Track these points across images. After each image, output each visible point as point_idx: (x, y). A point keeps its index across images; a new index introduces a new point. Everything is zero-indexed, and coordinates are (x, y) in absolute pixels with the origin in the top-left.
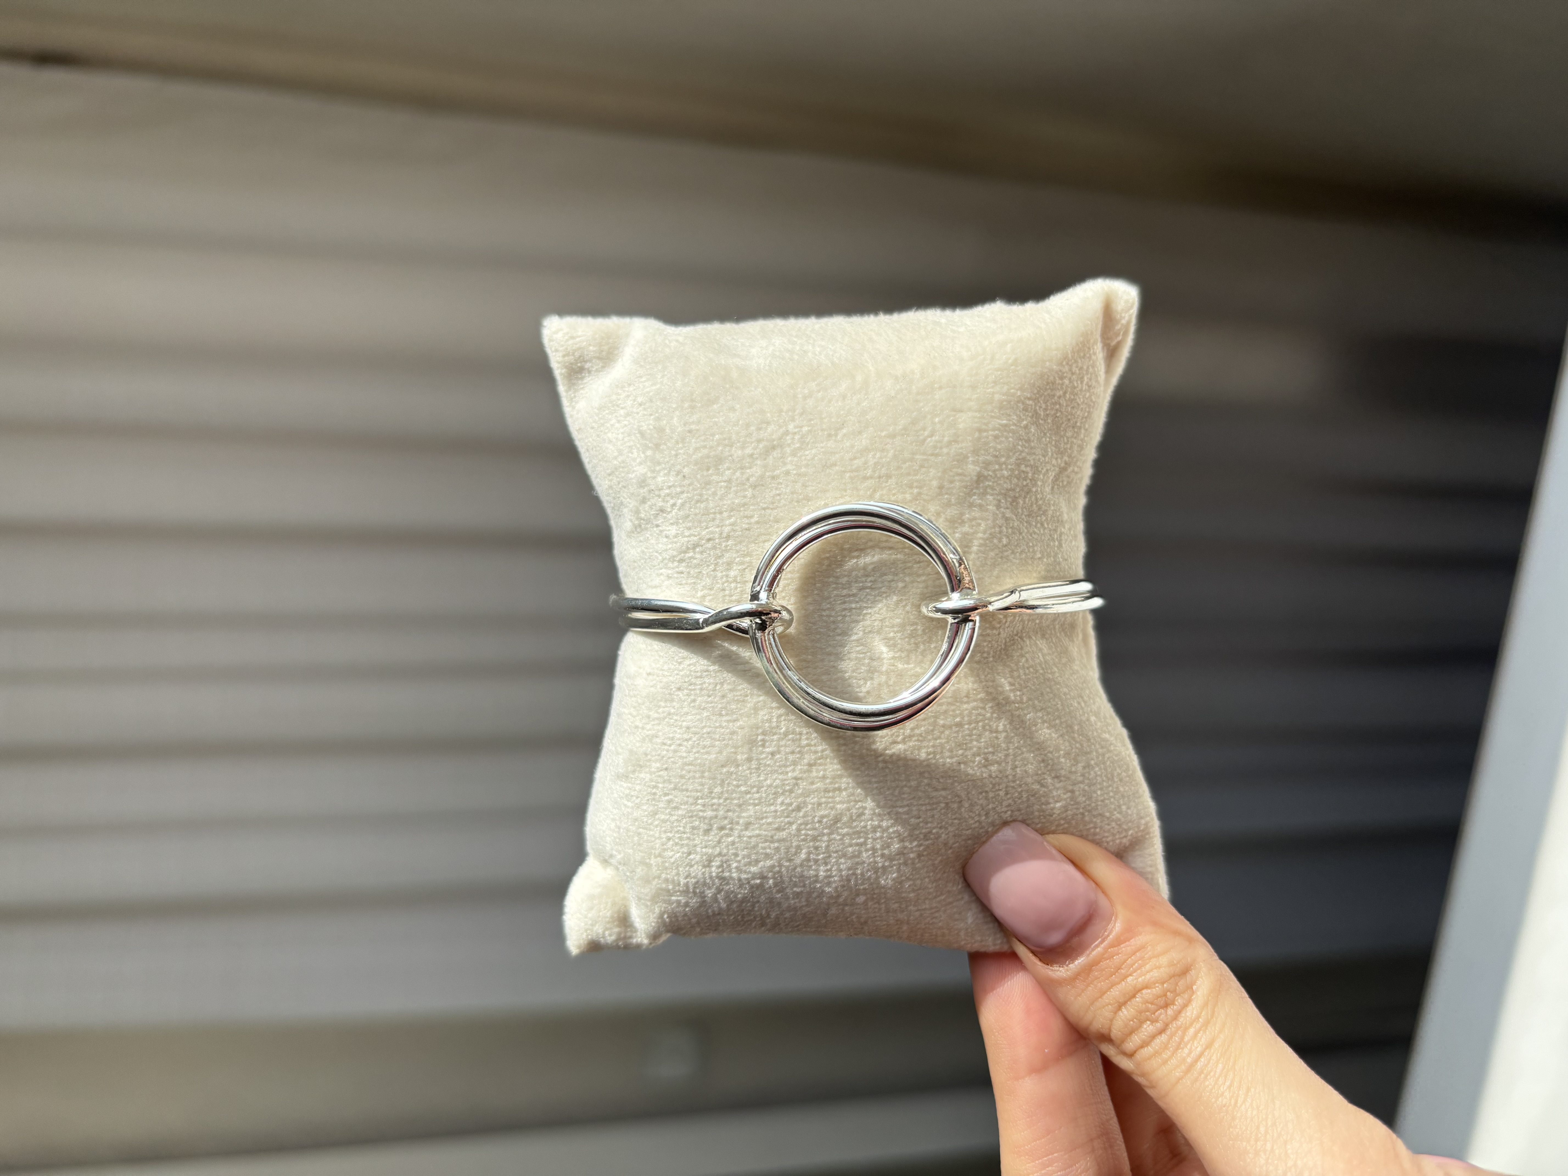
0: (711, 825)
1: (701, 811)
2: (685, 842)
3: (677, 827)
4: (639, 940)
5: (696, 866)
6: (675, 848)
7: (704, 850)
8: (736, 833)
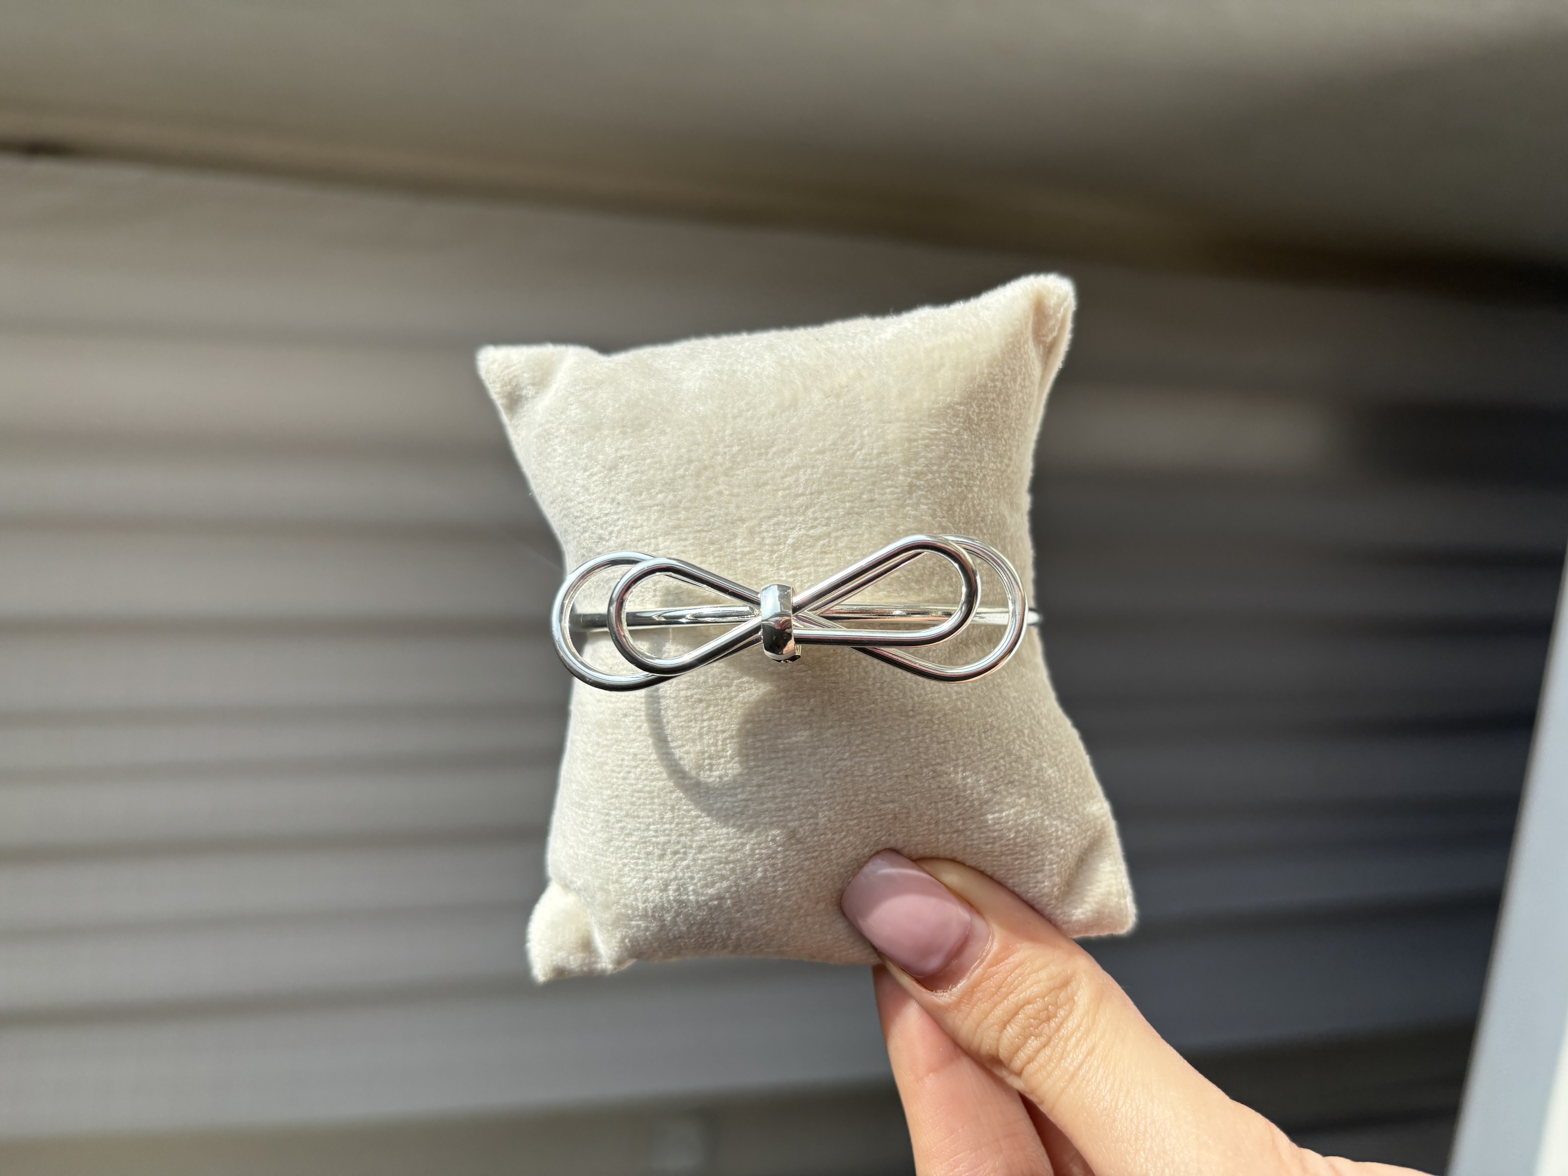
0: (664, 850)
1: (654, 836)
2: (641, 868)
3: (631, 852)
4: (604, 965)
5: (653, 891)
6: (632, 874)
7: (660, 874)
8: (690, 856)
